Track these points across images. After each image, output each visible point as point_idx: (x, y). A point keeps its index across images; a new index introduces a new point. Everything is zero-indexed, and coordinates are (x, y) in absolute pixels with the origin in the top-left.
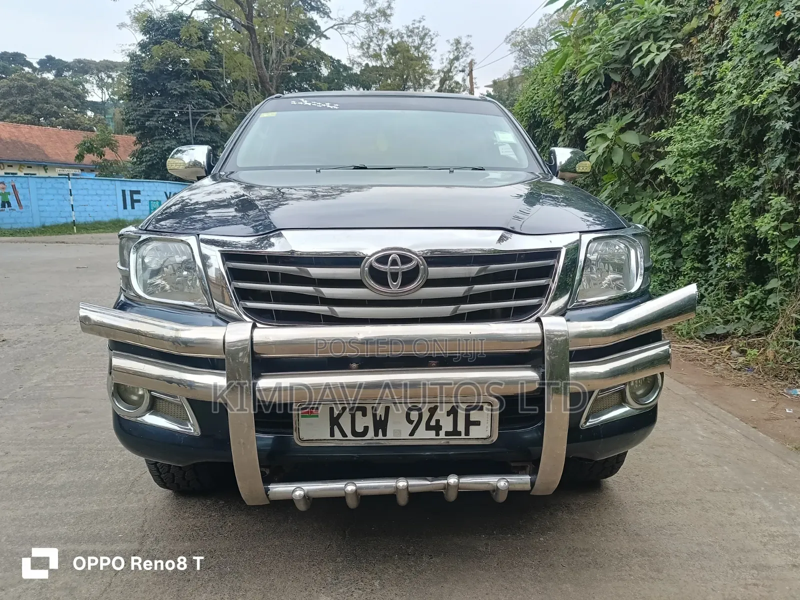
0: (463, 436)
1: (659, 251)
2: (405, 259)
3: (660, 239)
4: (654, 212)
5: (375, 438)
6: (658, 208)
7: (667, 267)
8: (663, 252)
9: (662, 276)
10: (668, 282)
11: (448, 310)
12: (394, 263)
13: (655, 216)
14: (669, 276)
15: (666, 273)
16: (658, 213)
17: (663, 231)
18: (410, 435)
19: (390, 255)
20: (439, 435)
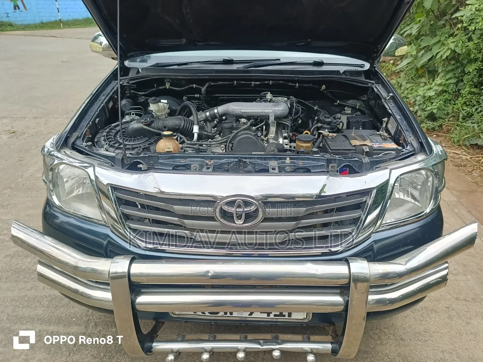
0: (287, 317)
1: (448, 76)
2: (247, 204)
3: (450, 68)
4: (448, 49)
5: (225, 315)
6: (452, 46)
7: (452, 90)
8: (450, 78)
9: (447, 97)
10: (450, 100)
11: (280, 238)
12: (239, 206)
13: (449, 52)
14: (452, 96)
15: (449, 93)
16: (451, 49)
17: (453, 62)
18: (249, 315)
19: (237, 200)
20: (269, 316)
